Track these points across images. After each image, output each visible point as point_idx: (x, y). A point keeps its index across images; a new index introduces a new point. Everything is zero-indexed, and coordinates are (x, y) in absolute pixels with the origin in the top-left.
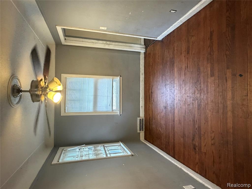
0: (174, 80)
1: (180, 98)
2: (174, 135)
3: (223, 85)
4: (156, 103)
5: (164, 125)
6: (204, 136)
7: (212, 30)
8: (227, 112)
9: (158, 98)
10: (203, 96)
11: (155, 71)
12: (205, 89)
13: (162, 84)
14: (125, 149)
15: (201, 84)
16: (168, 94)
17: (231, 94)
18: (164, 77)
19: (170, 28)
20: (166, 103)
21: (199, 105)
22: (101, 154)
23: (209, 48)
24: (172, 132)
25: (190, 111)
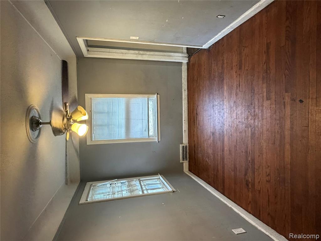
0: (223, 101)
1: (230, 124)
2: (223, 167)
3: (281, 112)
4: (202, 127)
5: (211, 155)
6: (258, 171)
7: (268, 42)
8: (285, 144)
9: (204, 122)
10: (257, 123)
11: (201, 88)
12: (260, 114)
13: (209, 105)
14: (165, 183)
15: (255, 108)
16: (217, 118)
17: (289, 123)
18: (211, 95)
19: (218, 35)
20: (214, 128)
21: (253, 133)
22: (137, 191)
23: (265, 64)
24: (222, 163)
25: (242, 140)
